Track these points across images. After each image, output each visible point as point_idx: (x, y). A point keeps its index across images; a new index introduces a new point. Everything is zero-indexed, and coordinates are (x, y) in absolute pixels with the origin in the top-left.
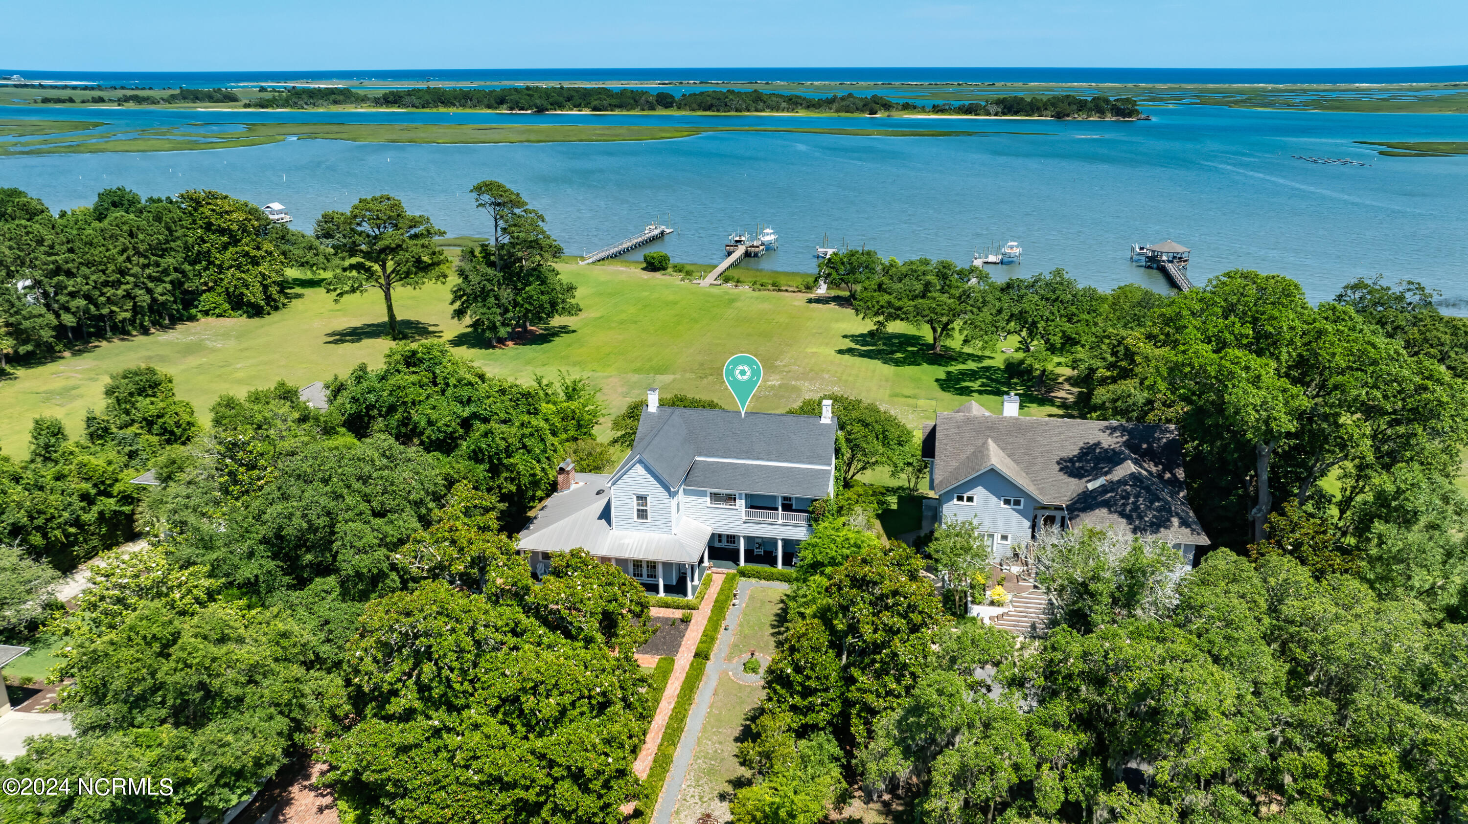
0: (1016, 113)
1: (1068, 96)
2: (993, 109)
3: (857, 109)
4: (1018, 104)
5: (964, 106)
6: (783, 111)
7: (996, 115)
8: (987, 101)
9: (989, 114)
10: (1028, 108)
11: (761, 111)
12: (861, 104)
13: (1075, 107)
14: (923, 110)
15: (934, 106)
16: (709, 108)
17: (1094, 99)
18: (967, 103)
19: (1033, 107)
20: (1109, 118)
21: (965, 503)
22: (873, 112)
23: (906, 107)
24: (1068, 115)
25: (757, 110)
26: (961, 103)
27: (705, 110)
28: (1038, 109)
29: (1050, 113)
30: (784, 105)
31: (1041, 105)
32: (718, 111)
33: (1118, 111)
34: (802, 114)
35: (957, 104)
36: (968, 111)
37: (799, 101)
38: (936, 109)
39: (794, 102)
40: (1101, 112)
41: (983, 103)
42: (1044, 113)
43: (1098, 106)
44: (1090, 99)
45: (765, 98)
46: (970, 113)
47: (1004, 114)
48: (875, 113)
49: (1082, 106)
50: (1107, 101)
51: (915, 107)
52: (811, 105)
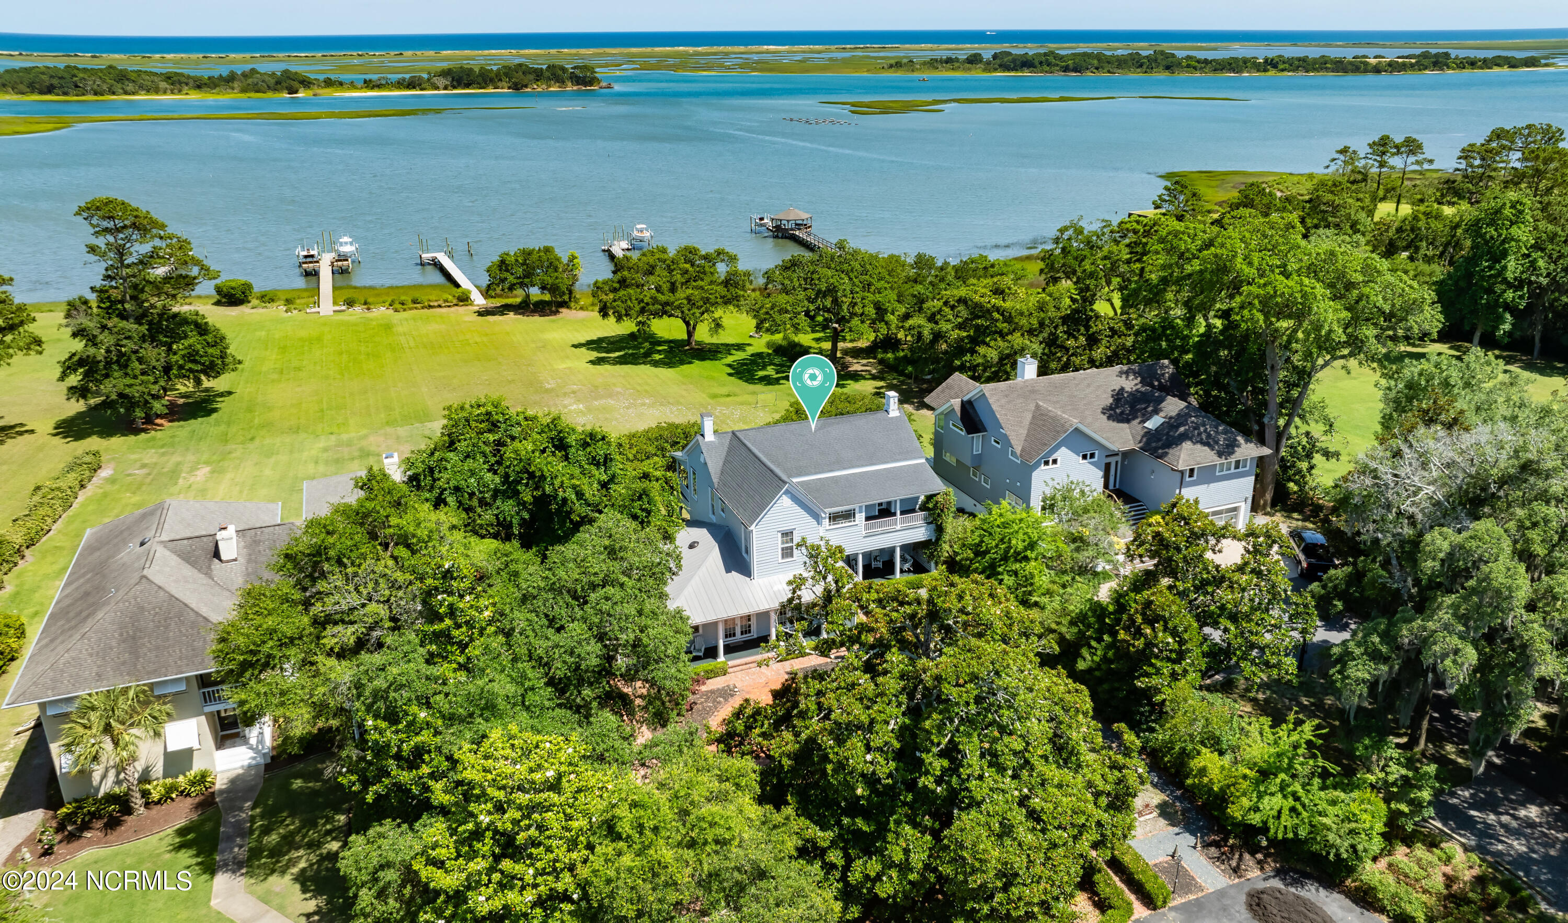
0: (467, 86)
1: (520, 65)
2: (441, 82)
3: (269, 88)
4: (468, 75)
5: (404, 80)
6: (165, 92)
7: (446, 88)
8: (429, 73)
9: (437, 88)
10: (480, 80)
11: (133, 94)
12: (272, 82)
13: (532, 77)
14: (353, 86)
15: (365, 82)
16: (50, 90)
17: (549, 67)
18: (407, 76)
19: (484, 79)
20: (570, 87)
21: (1051, 466)
22: (292, 91)
23: (329, 83)
24: (526, 86)
25: (126, 93)
26: (400, 76)
27: (42, 93)
28: (492, 80)
29: (506, 85)
30: (163, 85)
31: (493, 75)
32: (65, 94)
33: (578, 80)
34: (194, 96)
35: (395, 77)
36: (411, 85)
37: (183, 79)
38: (369, 84)
39: (176, 82)
40: (561, 81)
41: (425, 76)
42: (500, 84)
43: (555, 74)
44: (544, 67)
45: (133, 76)
46: (414, 88)
47: (454, 87)
48: (296, 92)
49: (538, 75)
50: (563, 69)
51: (341, 84)
52: (199, 85)
